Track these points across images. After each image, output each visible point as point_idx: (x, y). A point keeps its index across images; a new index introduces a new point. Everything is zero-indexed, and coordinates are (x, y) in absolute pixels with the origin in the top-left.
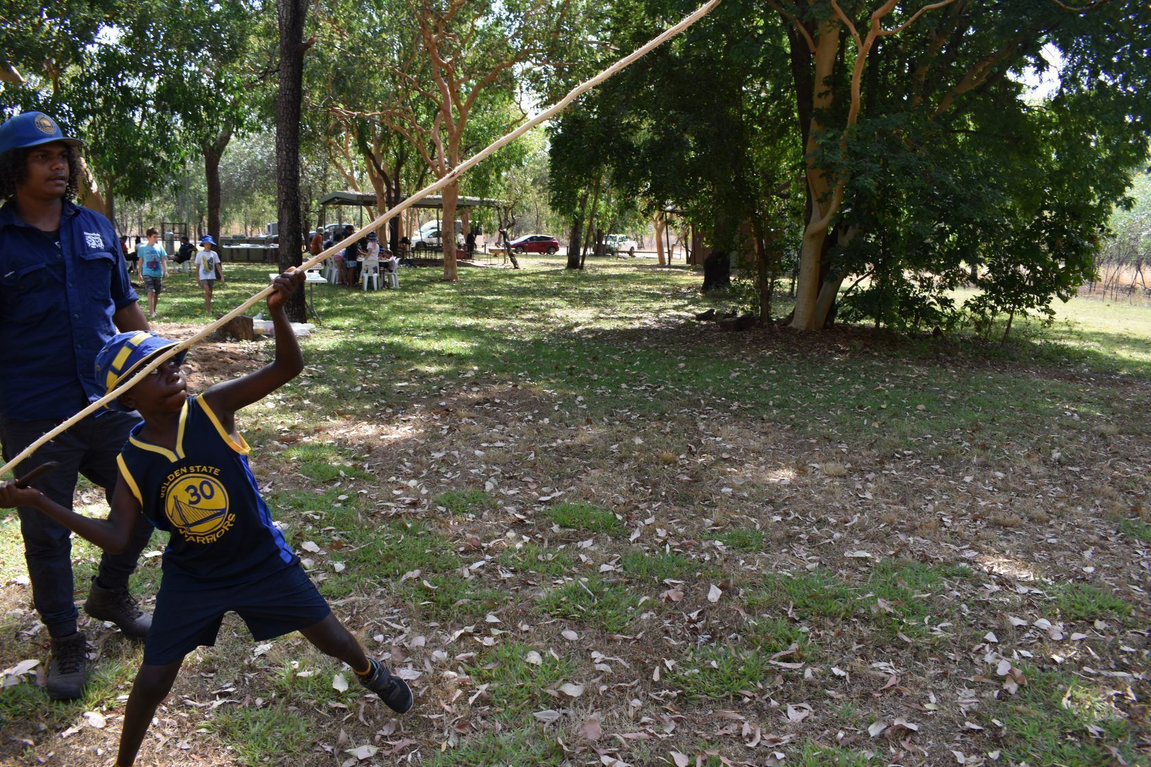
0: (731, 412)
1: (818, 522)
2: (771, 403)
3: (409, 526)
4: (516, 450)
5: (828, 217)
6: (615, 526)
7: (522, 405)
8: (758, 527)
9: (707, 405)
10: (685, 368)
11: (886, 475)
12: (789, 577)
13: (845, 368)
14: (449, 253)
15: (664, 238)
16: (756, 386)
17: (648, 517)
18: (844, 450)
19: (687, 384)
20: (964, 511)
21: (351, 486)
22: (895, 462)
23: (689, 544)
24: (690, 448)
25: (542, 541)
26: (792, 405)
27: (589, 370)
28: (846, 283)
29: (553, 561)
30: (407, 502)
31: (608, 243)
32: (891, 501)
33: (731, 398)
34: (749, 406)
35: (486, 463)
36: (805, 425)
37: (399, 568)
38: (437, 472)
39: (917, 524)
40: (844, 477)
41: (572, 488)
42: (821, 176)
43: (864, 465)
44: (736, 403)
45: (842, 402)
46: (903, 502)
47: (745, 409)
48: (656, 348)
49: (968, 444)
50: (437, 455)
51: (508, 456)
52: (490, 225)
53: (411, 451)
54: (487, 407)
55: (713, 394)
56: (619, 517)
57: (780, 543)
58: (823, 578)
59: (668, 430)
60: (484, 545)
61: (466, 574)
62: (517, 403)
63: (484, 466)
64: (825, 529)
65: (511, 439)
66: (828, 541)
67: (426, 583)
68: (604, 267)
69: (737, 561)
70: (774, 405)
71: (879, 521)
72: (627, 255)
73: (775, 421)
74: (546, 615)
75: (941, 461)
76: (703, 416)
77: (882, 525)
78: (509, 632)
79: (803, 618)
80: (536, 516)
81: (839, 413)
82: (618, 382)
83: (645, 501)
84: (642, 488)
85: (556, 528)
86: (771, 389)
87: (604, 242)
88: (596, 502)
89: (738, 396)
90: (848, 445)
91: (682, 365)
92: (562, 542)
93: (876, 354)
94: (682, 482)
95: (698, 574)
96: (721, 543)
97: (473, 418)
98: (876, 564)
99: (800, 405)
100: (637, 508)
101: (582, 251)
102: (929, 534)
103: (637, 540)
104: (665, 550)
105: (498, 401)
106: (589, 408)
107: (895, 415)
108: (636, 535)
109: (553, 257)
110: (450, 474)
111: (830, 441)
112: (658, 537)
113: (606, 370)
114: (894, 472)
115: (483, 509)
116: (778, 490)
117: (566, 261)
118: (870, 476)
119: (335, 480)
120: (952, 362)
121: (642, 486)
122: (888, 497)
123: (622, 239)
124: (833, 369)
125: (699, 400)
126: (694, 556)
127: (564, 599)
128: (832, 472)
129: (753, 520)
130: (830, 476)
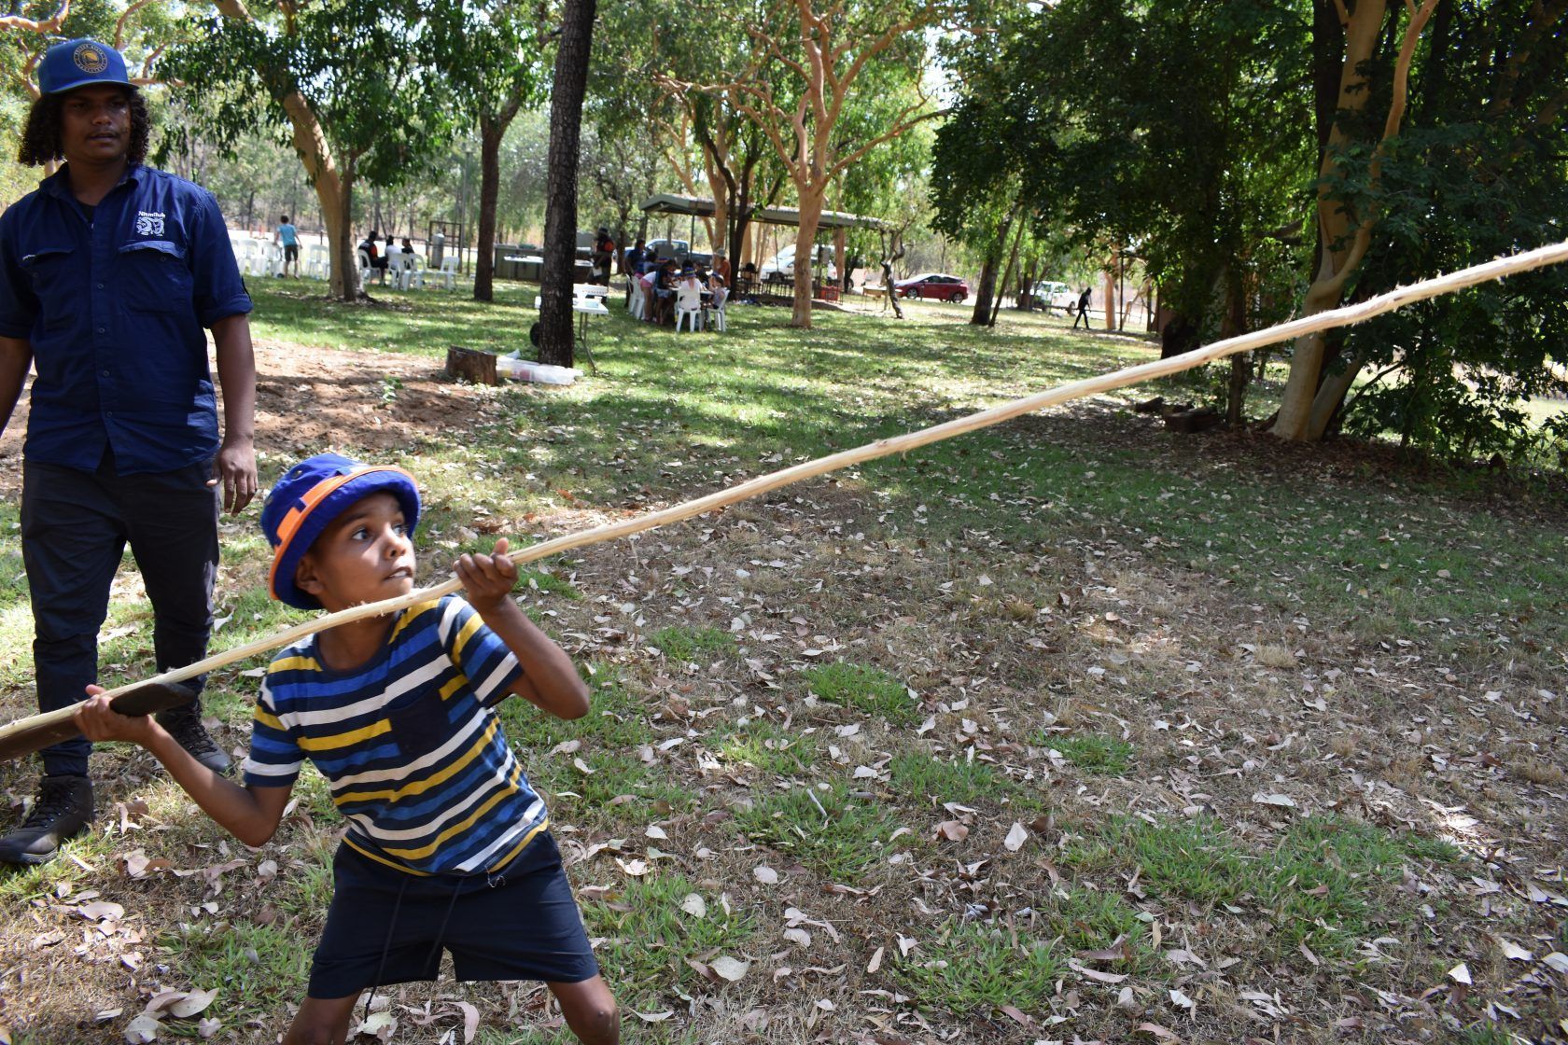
0: (1143, 550)
1: (1226, 738)
2: (1209, 544)
3: (593, 671)
4: (799, 575)
5: (1341, 275)
6: (903, 707)
7: (833, 510)
8: (1126, 735)
9: (1110, 536)
10: (1094, 479)
11: (1357, 674)
12: (1150, 824)
13: (1340, 502)
14: (804, 290)
16: (1195, 516)
17: (959, 698)
18: (1301, 627)
19: (1090, 503)
20: (1472, 748)
21: (540, 603)
22: (1378, 655)
23: (1008, 749)
24: (1062, 600)
25: (783, 718)
26: (1240, 549)
27: (950, 469)
28: (1365, 375)
29: (787, 752)
30: (608, 635)
31: (1039, 293)
32: (1354, 717)
33: (1150, 529)
34: (1175, 544)
35: (747, 590)
36: (1252, 583)
37: (552, 734)
38: (671, 595)
39: (1387, 760)
40: (1290, 670)
41: (859, 641)
43: (1327, 654)
44: (1155, 539)
45: (1320, 553)
46: (1375, 722)
47: (1167, 549)
48: (1062, 445)
49: (1505, 639)
50: (681, 571)
51: (784, 582)
52: (873, 256)
53: (646, 561)
54: (782, 507)
55: (1125, 521)
56: (913, 694)
57: (1153, 764)
58: (1206, 832)
59: (1037, 568)
60: (692, 713)
61: (649, 756)
62: (826, 506)
63: (741, 594)
64: (1234, 751)
65: (797, 558)
66: (1234, 771)
67: (580, 764)
68: (1025, 325)
69: (1075, 786)
70: (1212, 547)
71: (1325, 748)
72: (1064, 312)
73: (1207, 572)
74: (743, 836)
75: (1454, 662)
76: (1097, 553)
77: (1329, 756)
78: (674, 857)
79: (1151, 896)
80: (790, 678)
81: (1311, 568)
82: (988, 490)
83: (963, 674)
84: (966, 653)
85: (811, 700)
86: (1216, 523)
87: (1032, 292)
88: (889, 667)
89: (1162, 528)
90: (1310, 620)
91: (1091, 474)
92: (812, 723)
93: (1394, 485)
94: (1031, 649)
95: (1005, 800)
96: (1059, 755)
97: (754, 521)
98: (1300, 819)
99: (1253, 551)
100: (947, 682)
101: (996, 301)
102: (1402, 780)
103: (928, 734)
104: (965, 755)
105: (799, 500)
106: (930, 523)
107: (1398, 582)
108: (929, 725)
109: (956, 307)
110: (688, 600)
111: (1283, 610)
112: (963, 733)
114: (1372, 671)
115: (715, 658)
116: (1178, 680)
117: (971, 314)
118: (1332, 674)
120: (1512, 509)
121: (968, 649)
122: (1351, 710)
123: (1059, 289)
124: (1321, 501)
125: (1100, 528)
126: (1009, 770)
127: (779, 814)
128: (1272, 661)
129: (1122, 722)
130: (1267, 666)
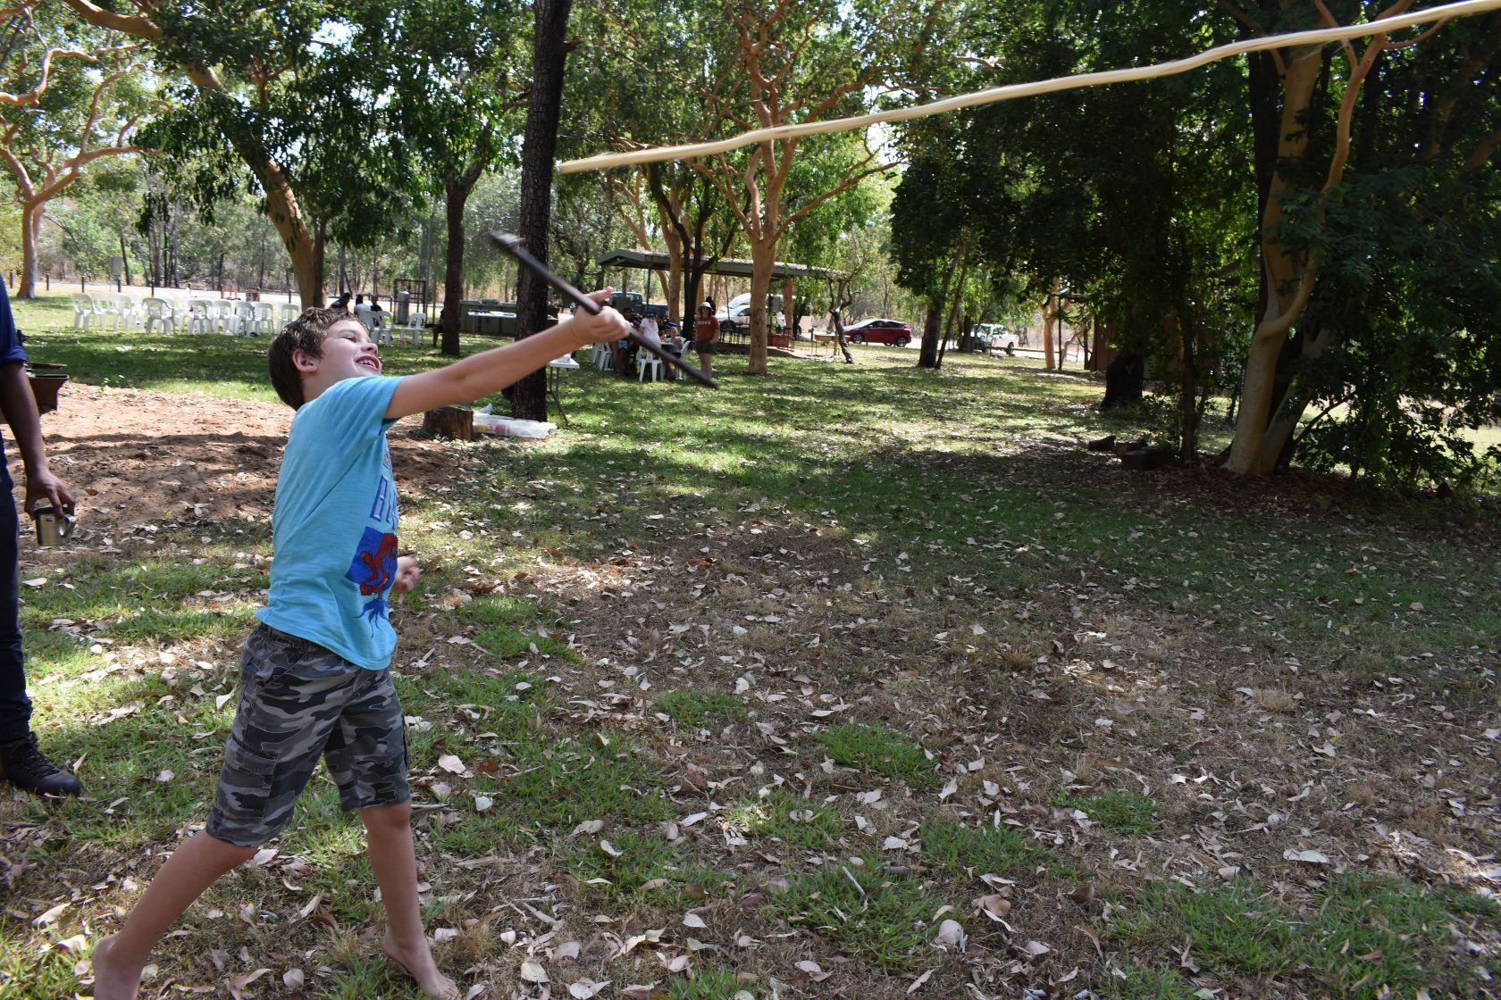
0: (1125, 593)
1: (1245, 790)
2: (1186, 583)
3: (605, 741)
4: (795, 630)
5: (1289, 315)
6: (920, 769)
7: (818, 560)
8: (1146, 791)
9: (1090, 579)
10: (1063, 520)
11: (1358, 716)
12: (1188, 889)
13: (1302, 536)
14: (757, 338)
15: (1055, 332)
16: (1167, 555)
17: (974, 758)
18: (1294, 669)
19: (1063, 544)
20: (1485, 791)
21: (542, 668)
22: (1373, 695)
23: (1033, 812)
24: (1056, 648)
25: (803, 786)
26: (1218, 588)
27: (923, 514)
28: (1311, 411)
29: (812, 824)
30: (615, 701)
31: (979, 335)
32: (1365, 762)
33: (1127, 570)
34: (1153, 585)
35: (746, 647)
36: (1236, 623)
37: (572, 813)
38: (672, 656)
39: (1408, 809)
40: (1292, 713)
41: (866, 699)
42: (1284, 254)
43: (1324, 696)
44: (1133, 580)
45: (1294, 589)
46: (1385, 766)
47: (1147, 591)
48: (1026, 486)
49: (1490, 672)
50: (678, 629)
51: (780, 638)
52: (820, 302)
53: (641, 620)
54: (768, 558)
55: (1101, 563)
56: (929, 755)
57: (1179, 821)
58: (1246, 895)
59: (1026, 615)
60: (712, 784)
61: (673, 832)
62: (810, 556)
63: (742, 652)
64: (1255, 804)
65: (791, 612)
66: (1258, 827)
67: (605, 846)
68: (970, 367)
69: (1106, 850)
70: (1190, 586)
71: (1344, 797)
72: (1003, 353)
73: (1190, 613)
74: (781, 922)
75: (1448, 699)
76: (1081, 596)
77: (1349, 806)
78: (716, 948)
79: (1205, 970)
80: (803, 741)
81: (1289, 605)
82: (963, 535)
83: (974, 731)
84: (972, 708)
85: (828, 765)
86: (1188, 561)
87: (972, 334)
88: (899, 725)
89: (1138, 568)
90: (1300, 659)
91: (1060, 515)
92: (833, 791)
93: (1350, 517)
94: (1035, 702)
95: (1040, 869)
96: (1083, 815)
97: (742, 574)
98: (1334, 875)
99: (1230, 590)
100: (960, 740)
101: (940, 343)
102: (1426, 829)
103: (951, 798)
104: (992, 819)
105: (783, 551)
106: (914, 571)
107: (1375, 617)
108: (949, 790)
109: (900, 351)
110: (689, 660)
111: (1272, 651)
112: (985, 796)
113: (947, 514)
114: (1371, 712)
115: (725, 723)
116: (1185, 729)
117: (917, 357)
118: (1334, 716)
119: (519, 658)
120: (1465, 537)
121: (973, 703)
122: (1361, 755)
123: (998, 332)
124: (1283, 535)
125: (1078, 570)
126: (1038, 834)
127: (814, 896)
128: (1272, 704)
129: (1140, 778)
130: (1269, 711)
